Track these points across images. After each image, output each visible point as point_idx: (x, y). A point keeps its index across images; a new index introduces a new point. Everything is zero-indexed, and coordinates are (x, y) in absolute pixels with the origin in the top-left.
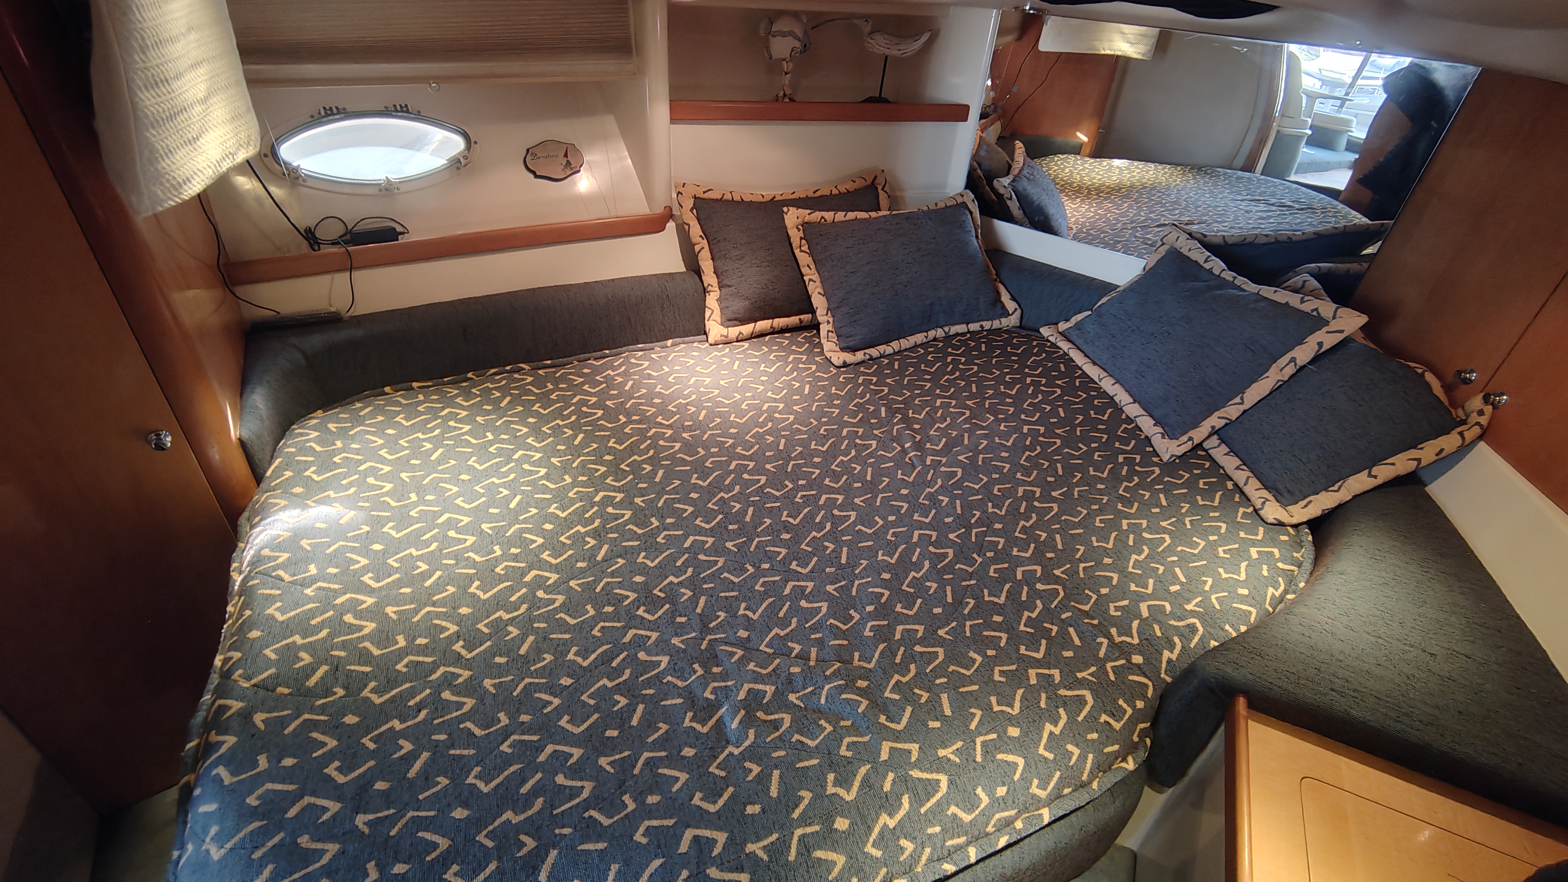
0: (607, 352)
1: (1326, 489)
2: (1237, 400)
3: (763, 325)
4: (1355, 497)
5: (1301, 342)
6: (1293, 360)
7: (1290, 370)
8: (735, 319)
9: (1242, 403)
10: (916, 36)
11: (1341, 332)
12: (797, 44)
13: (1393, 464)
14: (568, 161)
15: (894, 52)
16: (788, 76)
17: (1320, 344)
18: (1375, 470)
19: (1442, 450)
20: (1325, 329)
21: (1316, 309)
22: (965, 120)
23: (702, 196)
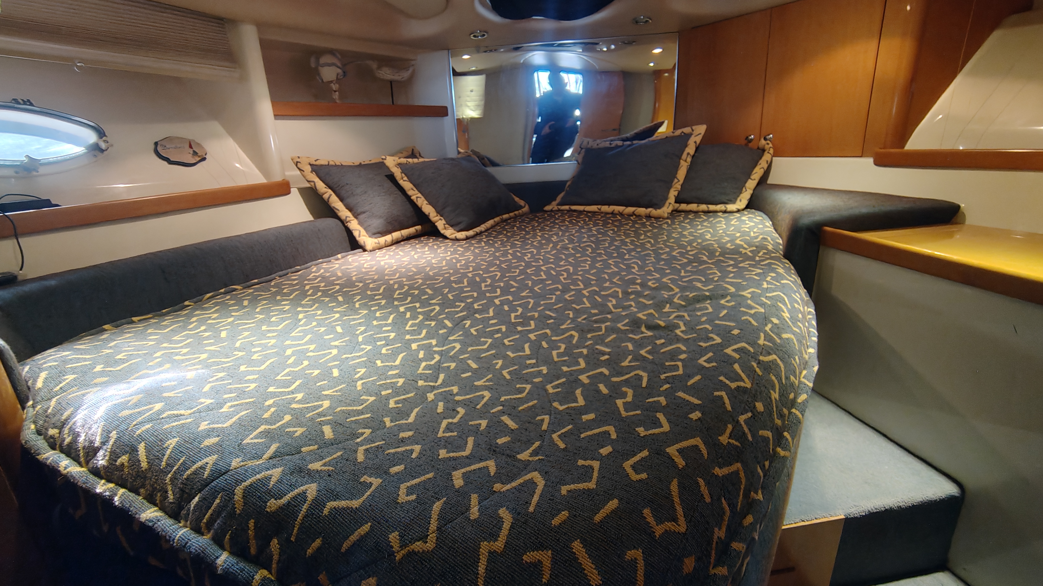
0: (299, 267)
1: (741, 193)
2: (676, 180)
3: (396, 235)
4: (754, 190)
5: (686, 146)
6: (688, 154)
7: (689, 160)
8: (379, 233)
9: (679, 181)
10: (407, 69)
11: (700, 134)
12: (339, 71)
13: (756, 173)
14: (194, 151)
15: (396, 77)
16: (337, 93)
17: (695, 142)
18: (752, 177)
19: (767, 161)
20: (693, 136)
21: (683, 132)
22: (447, 115)
23: (314, 163)
